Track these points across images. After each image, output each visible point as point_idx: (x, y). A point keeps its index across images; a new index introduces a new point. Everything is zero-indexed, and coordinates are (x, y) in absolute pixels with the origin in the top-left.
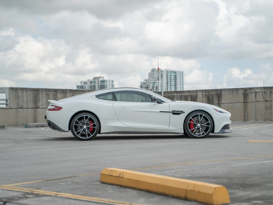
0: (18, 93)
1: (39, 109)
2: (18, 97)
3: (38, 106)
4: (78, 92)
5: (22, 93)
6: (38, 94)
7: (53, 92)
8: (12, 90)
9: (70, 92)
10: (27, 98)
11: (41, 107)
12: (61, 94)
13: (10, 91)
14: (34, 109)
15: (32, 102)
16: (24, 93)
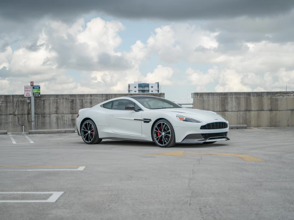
0: (203, 98)
1: (228, 112)
2: (203, 101)
3: (226, 109)
4: (279, 95)
5: (207, 97)
6: (226, 98)
7: (244, 95)
8: (197, 95)
9: (268, 94)
10: (214, 101)
11: (230, 110)
12: (255, 97)
13: (195, 96)
14: (221, 112)
15: (219, 105)
16: (210, 97)
